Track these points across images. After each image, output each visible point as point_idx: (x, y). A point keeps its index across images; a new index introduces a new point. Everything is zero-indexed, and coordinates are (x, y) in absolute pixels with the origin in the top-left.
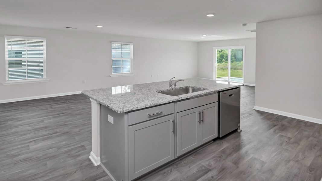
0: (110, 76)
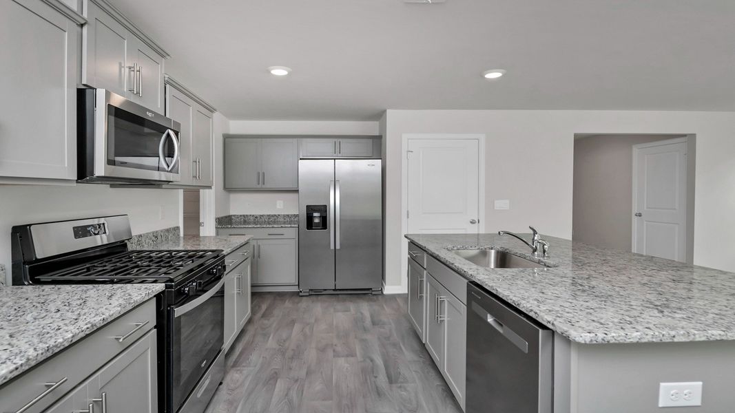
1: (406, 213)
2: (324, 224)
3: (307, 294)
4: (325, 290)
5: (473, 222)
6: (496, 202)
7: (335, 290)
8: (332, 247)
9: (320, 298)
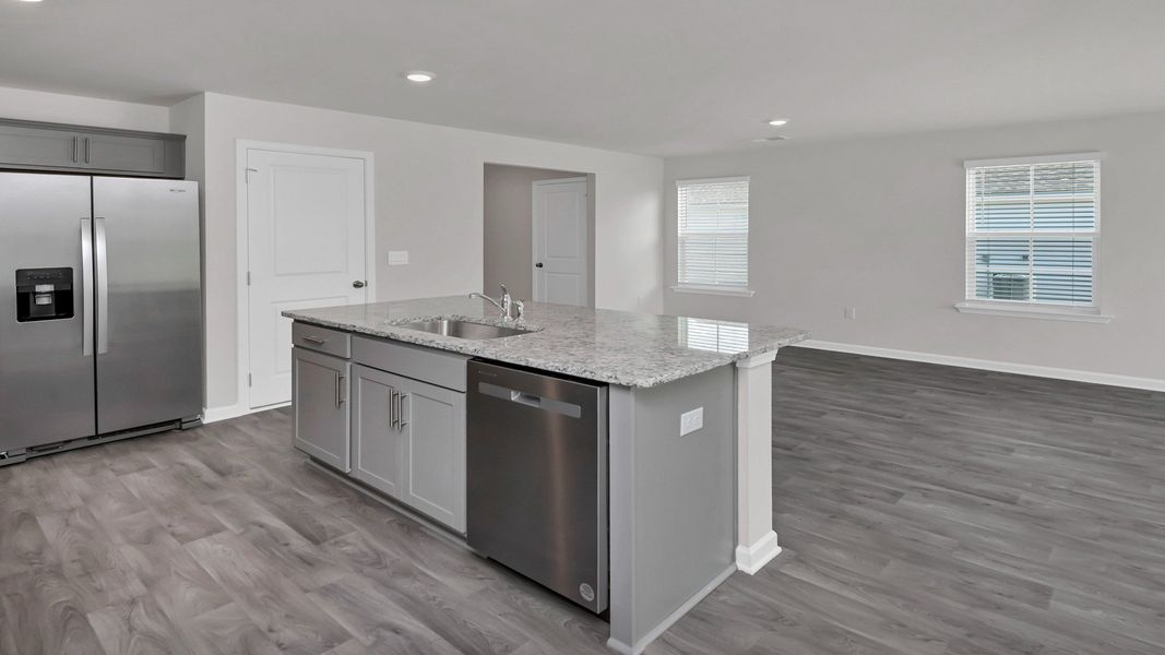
0: (957, 309)
1: (246, 274)
2: (64, 304)
3: (23, 458)
4: (70, 441)
5: (357, 285)
6: (390, 253)
7: (97, 436)
8: (88, 350)
9: (56, 459)
